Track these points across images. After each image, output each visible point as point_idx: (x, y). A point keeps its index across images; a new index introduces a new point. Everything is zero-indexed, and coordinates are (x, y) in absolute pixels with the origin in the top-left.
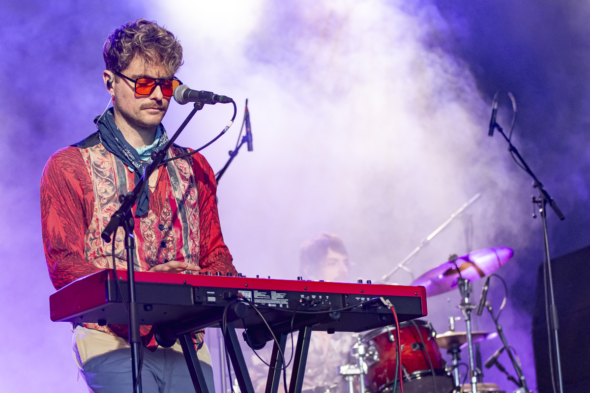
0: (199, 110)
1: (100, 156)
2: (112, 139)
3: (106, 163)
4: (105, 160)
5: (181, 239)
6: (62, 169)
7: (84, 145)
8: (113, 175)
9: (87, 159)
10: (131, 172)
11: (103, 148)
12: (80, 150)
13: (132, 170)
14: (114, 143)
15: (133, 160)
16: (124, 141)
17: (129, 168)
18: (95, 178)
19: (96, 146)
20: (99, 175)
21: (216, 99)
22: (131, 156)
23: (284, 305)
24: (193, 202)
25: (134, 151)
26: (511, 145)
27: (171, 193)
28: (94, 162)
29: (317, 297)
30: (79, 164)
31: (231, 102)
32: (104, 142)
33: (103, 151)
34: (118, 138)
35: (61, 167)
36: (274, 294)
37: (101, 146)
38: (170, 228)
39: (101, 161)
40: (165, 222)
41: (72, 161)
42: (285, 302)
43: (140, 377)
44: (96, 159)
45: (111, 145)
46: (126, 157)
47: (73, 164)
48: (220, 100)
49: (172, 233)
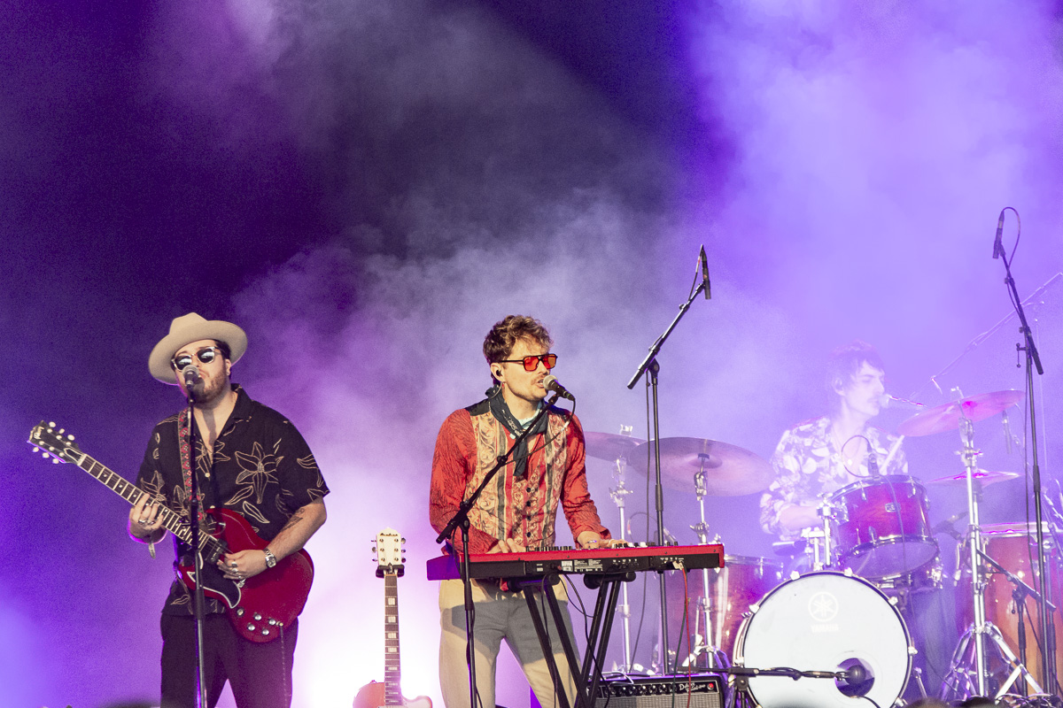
1: (488, 424)
3: (492, 431)
4: (492, 428)
5: (544, 499)
7: (474, 411)
8: (495, 443)
9: (475, 427)
11: (491, 416)
12: (471, 418)
13: (514, 438)
17: (511, 435)
19: (485, 414)
20: (484, 442)
22: (514, 426)
23: (599, 569)
24: (560, 466)
25: (517, 422)
26: (1009, 275)
27: (543, 459)
29: (627, 561)
33: (491, 419)
34: (505, 411)
36: (591, 562)
38: (536, 490)
39: (488, 429)
40: (533, 485)
42: (600, 566)
43: (472, 632)
44: (483, 427)
46: (510, 426)
49: (537, 494)
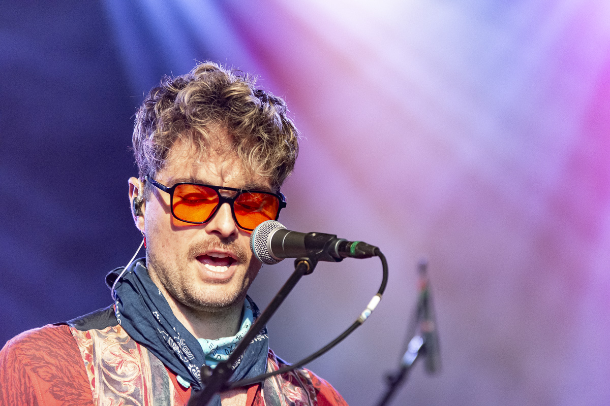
0: (306, 273)
1: (117, 349)
2: (147, 314)
3: (130, 365)
4: (128, 358)
6: (28, 369)
7: (82, 325)
8: (142, 392)
9: (87, 352)
10: (185, 389)
11: (124, 335)
12: (74, 332)
13: (186, 384)
14: (148, 321)
15: (191, 362)
16: (173, 320)
17: (179, 378)
18: (102, 394)
19: (108, 329)
20: (112, 388)
21: (344, 250)
22: (187, 353)
28: (103, 361)
30: (66, 360)
31: (376, 255)
32: (127, 322)
33: (124, 340)
34: (159, 313)
35: (26, 365)
37: (119, 331)
39: (119, 360)
41: (50, 353)
44: (107, 356)
45: (141, 326)
46: (175, 354)
47: (52, 361)
48: (352, 251)
